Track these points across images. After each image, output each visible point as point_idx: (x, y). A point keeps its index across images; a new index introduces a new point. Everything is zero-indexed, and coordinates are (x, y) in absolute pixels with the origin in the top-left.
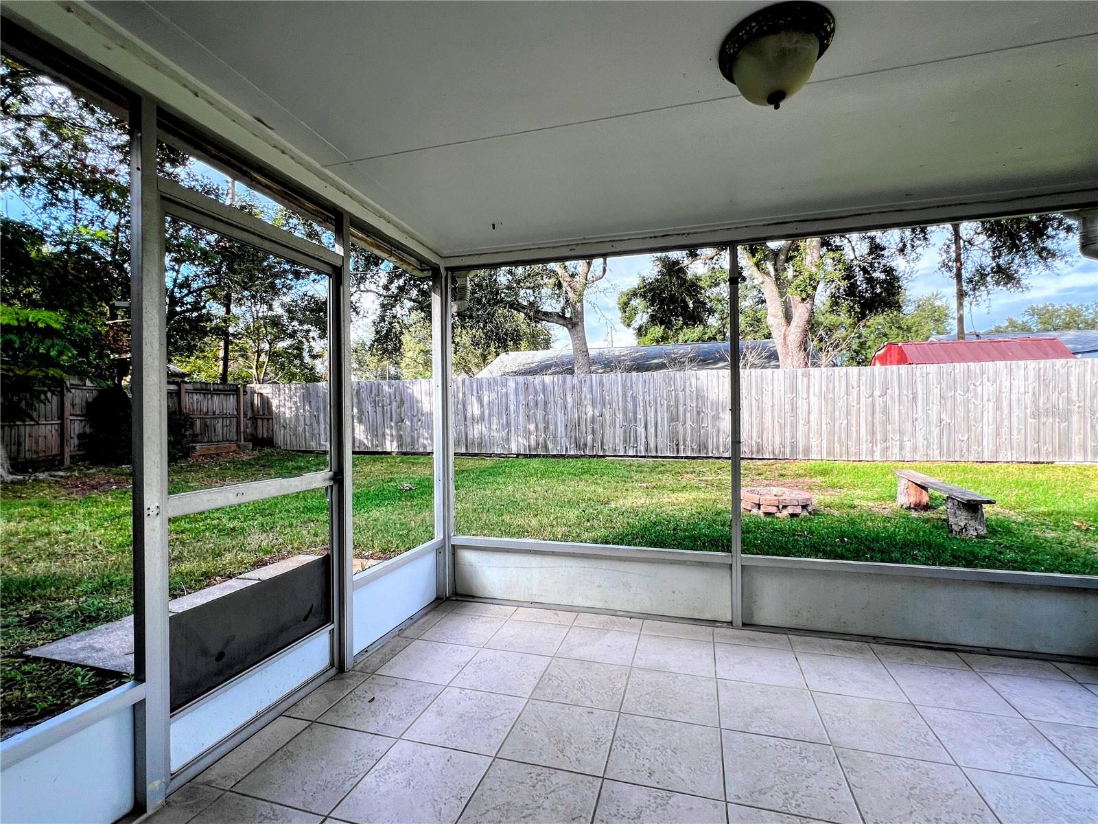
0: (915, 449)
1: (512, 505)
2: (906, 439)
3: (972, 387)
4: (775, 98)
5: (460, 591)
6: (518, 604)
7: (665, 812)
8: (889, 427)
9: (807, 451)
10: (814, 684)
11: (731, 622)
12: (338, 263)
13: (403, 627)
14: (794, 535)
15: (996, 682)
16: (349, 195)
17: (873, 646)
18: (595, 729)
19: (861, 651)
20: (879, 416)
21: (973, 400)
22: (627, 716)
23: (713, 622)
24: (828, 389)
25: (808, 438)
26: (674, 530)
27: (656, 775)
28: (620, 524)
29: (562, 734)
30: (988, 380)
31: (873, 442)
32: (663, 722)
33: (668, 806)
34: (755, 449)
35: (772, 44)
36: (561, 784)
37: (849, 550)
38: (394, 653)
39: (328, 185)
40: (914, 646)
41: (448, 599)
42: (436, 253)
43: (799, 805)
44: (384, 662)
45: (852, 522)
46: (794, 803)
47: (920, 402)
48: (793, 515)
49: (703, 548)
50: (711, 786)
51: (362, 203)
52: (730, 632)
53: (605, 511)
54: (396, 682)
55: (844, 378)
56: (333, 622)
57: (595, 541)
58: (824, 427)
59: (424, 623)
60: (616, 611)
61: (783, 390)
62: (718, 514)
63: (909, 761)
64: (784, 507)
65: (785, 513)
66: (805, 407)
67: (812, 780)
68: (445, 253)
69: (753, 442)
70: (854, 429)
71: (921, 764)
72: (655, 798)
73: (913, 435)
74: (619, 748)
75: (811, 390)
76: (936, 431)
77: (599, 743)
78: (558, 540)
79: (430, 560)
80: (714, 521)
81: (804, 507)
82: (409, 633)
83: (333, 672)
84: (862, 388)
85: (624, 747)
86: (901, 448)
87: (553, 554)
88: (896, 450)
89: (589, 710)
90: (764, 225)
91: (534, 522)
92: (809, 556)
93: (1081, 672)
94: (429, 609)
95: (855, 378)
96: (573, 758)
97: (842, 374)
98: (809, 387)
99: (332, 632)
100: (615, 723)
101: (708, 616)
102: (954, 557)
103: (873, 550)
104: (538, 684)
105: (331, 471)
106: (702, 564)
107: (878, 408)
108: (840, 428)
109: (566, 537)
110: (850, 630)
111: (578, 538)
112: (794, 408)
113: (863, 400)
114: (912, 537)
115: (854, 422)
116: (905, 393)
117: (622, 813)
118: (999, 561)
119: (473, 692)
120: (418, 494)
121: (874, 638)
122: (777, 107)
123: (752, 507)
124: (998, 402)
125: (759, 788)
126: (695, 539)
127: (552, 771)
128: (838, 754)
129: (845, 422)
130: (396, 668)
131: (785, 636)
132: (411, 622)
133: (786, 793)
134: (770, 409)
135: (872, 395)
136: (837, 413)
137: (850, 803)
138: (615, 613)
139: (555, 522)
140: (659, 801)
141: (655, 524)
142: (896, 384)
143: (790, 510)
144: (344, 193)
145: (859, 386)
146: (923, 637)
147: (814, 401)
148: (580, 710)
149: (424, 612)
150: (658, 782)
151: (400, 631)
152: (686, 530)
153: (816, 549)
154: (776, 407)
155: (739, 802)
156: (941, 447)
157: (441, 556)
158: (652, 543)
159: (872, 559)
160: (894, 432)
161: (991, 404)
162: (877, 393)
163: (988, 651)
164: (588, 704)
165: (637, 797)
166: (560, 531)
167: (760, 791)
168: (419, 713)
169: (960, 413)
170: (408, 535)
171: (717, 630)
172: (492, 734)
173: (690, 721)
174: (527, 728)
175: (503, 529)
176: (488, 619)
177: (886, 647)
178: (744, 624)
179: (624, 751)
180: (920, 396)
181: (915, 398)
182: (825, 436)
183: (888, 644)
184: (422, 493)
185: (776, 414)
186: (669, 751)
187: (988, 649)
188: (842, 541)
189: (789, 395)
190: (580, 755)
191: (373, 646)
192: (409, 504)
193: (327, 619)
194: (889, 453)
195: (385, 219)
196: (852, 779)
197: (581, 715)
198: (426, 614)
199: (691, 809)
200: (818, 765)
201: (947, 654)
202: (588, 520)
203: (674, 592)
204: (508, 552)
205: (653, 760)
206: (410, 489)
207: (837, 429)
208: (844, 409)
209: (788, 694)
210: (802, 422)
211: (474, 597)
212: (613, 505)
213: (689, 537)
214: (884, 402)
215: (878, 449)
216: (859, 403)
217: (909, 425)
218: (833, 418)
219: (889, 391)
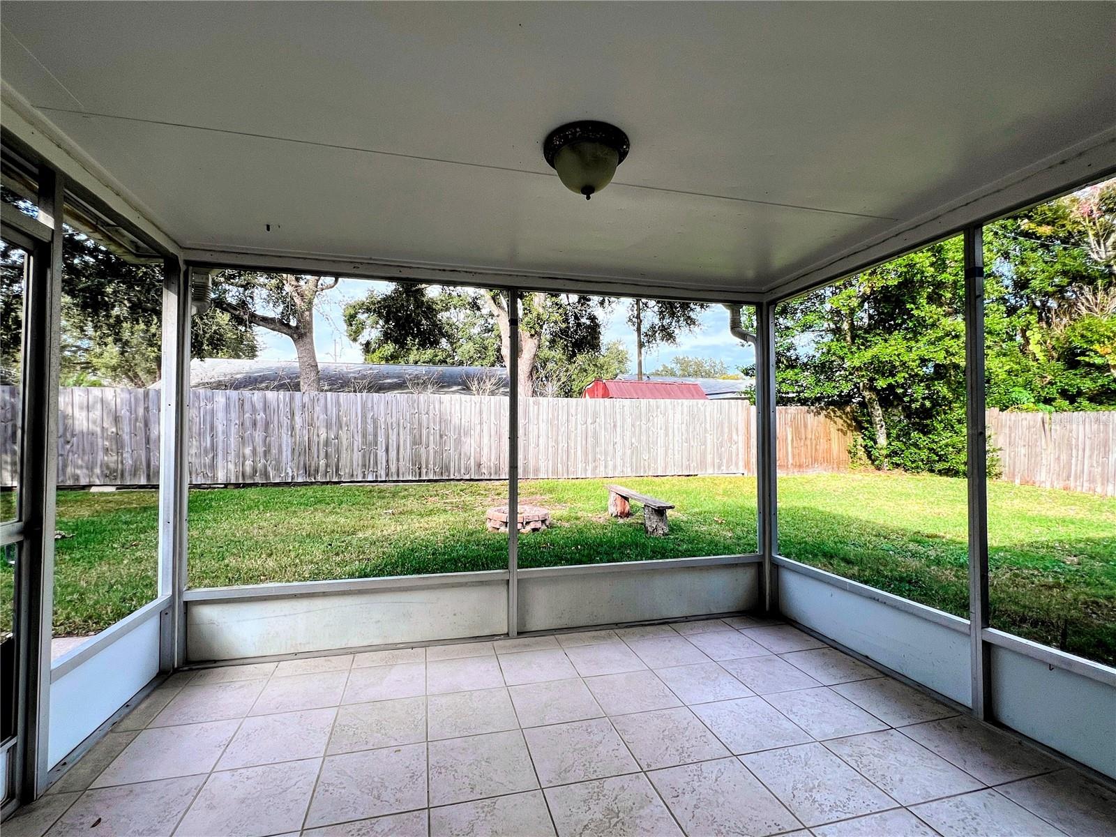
0: (615, 467)
1: (235, 545)
2: (609, 459)
3: (651, 418)
4: (588, 190)
5: (193, 657)
6: (279, 658)
7: (494, 817)
8: (598, 450)
9: (537, 471)
10: (584, 673)
11: (508, 634)
12: (46, 237)
13: (116, 719)
14: (540, 548)
15: (694, 640)
16: (65, 150)
17: (617, 631)
18: (407, 765)
19: (610, 636)
20: (590, 440)
21: (652, 428)
22: (435, 743)
23: (492, 637)
24: (553, 416)
25: (537, 459)
26: (433, 554)
27: (477, 787)
28: (374, 553)
29: (373, 781)
30: (661, 413)
31: (586, 462)
32: (471, 738)
33: (495, 811)
34: (493, 472)
35: (588, 147)
36: (387, 830)
37: (583, 556)
38: (112, 755)
39: (36, 132)
40: (642, 625)
41: (176, 671)
42: (175, 242)
43: (595, 771)
44: (98, 771)
45: (580, 532)
46: (592, 770)
47: (618, 429)
48: (535, 530)
49: (466, 569)
50: (528, 781)
51: (85, 166)
52: (509, 642)
53: (354, 542)
54: (131, 789)
55: (565, 408)
56: (15, 734)
57: (352, 575)
58: (550, 449)
59: (147, 708)
60: (396, 644)
62: (471, 534)
63: (657, 712)
64: (528, 523)
65: (528, 528)
66: (536, 433)
67: (600, 748)
68: (188, 243)
69: (492, 464)
70: (572, 451)
71: (665, 711)
72: (482, 808)
73: (614, 456)
74: (436, 775)
75: (541, 417)
76: (629, 452)
77: (415, 777)
78: (305, 579)
79: (152, 626)
80: (469, 542)
81: (543, 522)
82: (128, 724)
83: (14, 803)
84: (579, 416)
85: (441, 773)
86: (606, 467)
87: (324, 594)
88: (602, 469)
89: (396, 748)
90: (540, 277)
91: (271, 563)
92: (555, 564)
93: (735, 622)
94: (152, 688)
95: (574, 407)
96: (392, 801)
97: (564, 404)
98: (538, 415)
99: (12, 751)
100: (425, 753)
101: (487, 632)
102: (654, 552)
103: (601, 554)
104: (330, 738)
105: (20, 520)
106: (482, 583)
107: (590, 434)
108: (562, 450)
109: (315, 576)
110: (599, 622)
111: (330, 575)
112: (526, 433)
113: (579, 426)
114: (624, 539)
115: (573, 446)
116: (609, 421)
117: (456, 833)
118: (680, 551)
119: (250, 769)
120: (79, 543)
121: (617, 624)
122: (588, 198)
123: (501, 525)
124: (667, 429)
125: (563, 768)
126: (455, 561)
127: (374, 821)
128: (614, 723)
129: (566, 445)
130: (122, 771)
131: (552, 637)
132: (127, 710)
133: (585, 765)
135: (586, 423)
136: (560, 438)
137: (628, 756)
138: (395, 647)
139: (298, 561)
140: (486, 809)
141: (412, 550)
142: (602, 414)
143: (532, 526)
144: (59, 146)
145: (576, 415)
146: (647, 617)
147: (543, 426)
148: (385, 751)
149: (145, 693)
150: (481, 794)
151: (114, 724)
152: (444, 554)
153: (558, 559)
155: (551, 785)
156: (631, 465)
157: (168, 618)
158: (415, 570)
159: (601, 561)
160: (601, 453)
161: (662, 431)
162: (589, 421)
163: (687, 619)
164: (393, 743)
165: (466, 813)
166: (307, 569)
167: (565, 770)
168: (180, 815)
169: (644, 438)
170: (82, 600)
171: (495, 643)
172: (291, 807)
173: (495, 730)
174: (331, 788)
175: (230, 575)
176: (243, 683)
177: (626, 630)
178: (519, 633)
179: (442, 776)
180: (618, 424)
181: (615, 426)
182: (550, 457)
183: (627, 627)
184: (87, 541)
186: (483, 763)
187: (686, 617)
188: (577, 548)
190: (398, 795)
191: (75, 754)
192: (67, 557)
193: (8, 732)
194: (597, 471)
195: (112, 189)
196: (626, 738)
197: (388, 756)
198: (148, 696)
199: (515, 805)
200: (601, 734)
201: (663, 627)
202: (337, 554)
203: (455, 615)
204: (265, 600)
205: (471, 775)
206: (63, 537)
207: (560, 451)
208: (565, 434)
209: (567, 685)
210: (532, 445)
211: (215, 661)
212: (360, 535)
213: (449, 560)
214: (595, 429)
215: (590, 468)
216: (576, 429)
217: (611, 447)
218: (557, 442)
219: (597, 420)
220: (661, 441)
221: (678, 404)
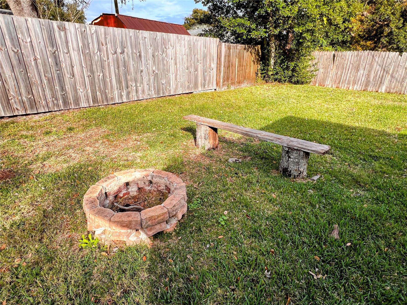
0: (143, 91)
2: (138, 85)
3: (165, 49)
8: (129, 77)
9: (77, 101)
20: (122, 68)
21: (166, 58)
24: (84, 44)
25: (75, 90)
30: (171, 45)
31: (120, 88)
34: (27, 105)
47: (143, 59)
55: (94, 36)
58: (87, 79)
61: (42, 43)
66: (68, 62)
69: (24, 98)
70: (108, 80)
73: (142, 83)
75: (70, 44)
76: (152, 78)
84: (109, 46)
86: (137, 92)
88: (134, 94)
95: (103, 36)
97: (93, 32)
98: (67, 42)
107: (121, 64)
108: (99, 79)
112: (57, 63)
113: (111, 56)
115: (108, 74)
116: (135, 51)
124: (175, 60)
129: (101, 75)
134: (33, 63)
135: (116, 53)
136: (94, 67)
142: (129, 44)
145: (106, 44)
147: (74, 55)
154: (39, 61)
156: (154, 89)
160: (131, 81)
161: (173, 61)
162: (119, 50)
169: (161, 66)
180: (142, 54)
181: (140, 56)
182: (88, 87)
185: (41, 67)
189: (50, 49)
194: (131, 96)
207: (97, 81)
208: (99, 63)
210: (68, 76)
214: (124, 58)
215: (124, 94)
216: (108, 59)
217: (139, 75)
218: (92, 72)
219: (126, 49)
220: (172, 69)
221: (181, 38)
